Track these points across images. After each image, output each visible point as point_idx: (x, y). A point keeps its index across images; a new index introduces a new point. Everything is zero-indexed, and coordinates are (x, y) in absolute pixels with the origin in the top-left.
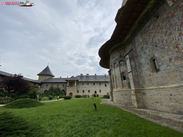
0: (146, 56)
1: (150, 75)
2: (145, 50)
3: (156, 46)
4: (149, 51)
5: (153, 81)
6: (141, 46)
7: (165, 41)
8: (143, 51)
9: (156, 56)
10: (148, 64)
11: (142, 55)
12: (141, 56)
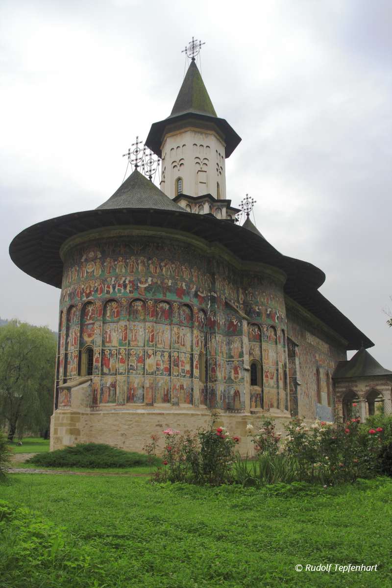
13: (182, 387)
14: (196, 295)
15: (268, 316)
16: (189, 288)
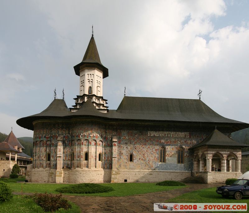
0: (127, 150)
1: (126, 163)
2: (128, 146)
3: (136, 149)
4: (131, 148)
5: (127, 167)
6: (125, 142)
7: (140, 149)
8: (126, 146)
9: (134, 153)
10: (127, 156)
11: (125, 148)
12: (123, 148)
13: (41, 163)
14: (45, 137)
15: (77, 136)
16: (42, 135)
